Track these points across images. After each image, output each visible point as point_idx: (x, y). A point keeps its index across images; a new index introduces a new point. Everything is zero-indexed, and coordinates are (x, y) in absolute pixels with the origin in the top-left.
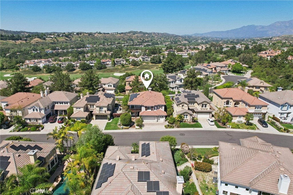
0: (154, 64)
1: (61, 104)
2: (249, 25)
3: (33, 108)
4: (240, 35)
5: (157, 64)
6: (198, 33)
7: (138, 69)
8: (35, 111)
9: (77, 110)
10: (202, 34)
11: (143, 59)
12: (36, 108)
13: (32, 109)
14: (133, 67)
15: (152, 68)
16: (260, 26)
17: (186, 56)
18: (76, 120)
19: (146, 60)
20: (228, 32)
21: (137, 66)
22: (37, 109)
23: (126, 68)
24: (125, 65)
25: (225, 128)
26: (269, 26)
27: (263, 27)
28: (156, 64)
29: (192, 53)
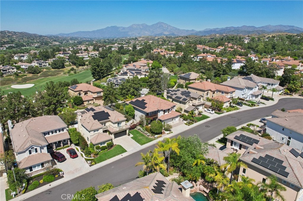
0: (56, 69)
1: (54, 134)
2: (112, 26)
3: (30, 149)
4: (106, 35)
5: (61, 69)
6: (63, 33)
7: (41, 77)
8: (34, 153)
9: (95, 133)
10: (69, 34)
11: (40, 64)
12: (35, 147)
13: (28, 151)
14: (32, 76)
15: (58, 74)
16: (121, 27)
17: (87, 58)
18: (100, 145)
19: (44, 66)
20: (94, 32)
21: (38, 74)
22: (36, 149)
23: (23, 77)
24: (19, 74)
25: (222, 113)
26: (128, 27)
27: (124, 28)
28: (59, 69)
29: (92, 54)
